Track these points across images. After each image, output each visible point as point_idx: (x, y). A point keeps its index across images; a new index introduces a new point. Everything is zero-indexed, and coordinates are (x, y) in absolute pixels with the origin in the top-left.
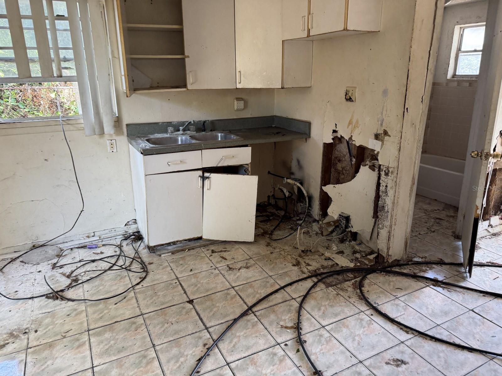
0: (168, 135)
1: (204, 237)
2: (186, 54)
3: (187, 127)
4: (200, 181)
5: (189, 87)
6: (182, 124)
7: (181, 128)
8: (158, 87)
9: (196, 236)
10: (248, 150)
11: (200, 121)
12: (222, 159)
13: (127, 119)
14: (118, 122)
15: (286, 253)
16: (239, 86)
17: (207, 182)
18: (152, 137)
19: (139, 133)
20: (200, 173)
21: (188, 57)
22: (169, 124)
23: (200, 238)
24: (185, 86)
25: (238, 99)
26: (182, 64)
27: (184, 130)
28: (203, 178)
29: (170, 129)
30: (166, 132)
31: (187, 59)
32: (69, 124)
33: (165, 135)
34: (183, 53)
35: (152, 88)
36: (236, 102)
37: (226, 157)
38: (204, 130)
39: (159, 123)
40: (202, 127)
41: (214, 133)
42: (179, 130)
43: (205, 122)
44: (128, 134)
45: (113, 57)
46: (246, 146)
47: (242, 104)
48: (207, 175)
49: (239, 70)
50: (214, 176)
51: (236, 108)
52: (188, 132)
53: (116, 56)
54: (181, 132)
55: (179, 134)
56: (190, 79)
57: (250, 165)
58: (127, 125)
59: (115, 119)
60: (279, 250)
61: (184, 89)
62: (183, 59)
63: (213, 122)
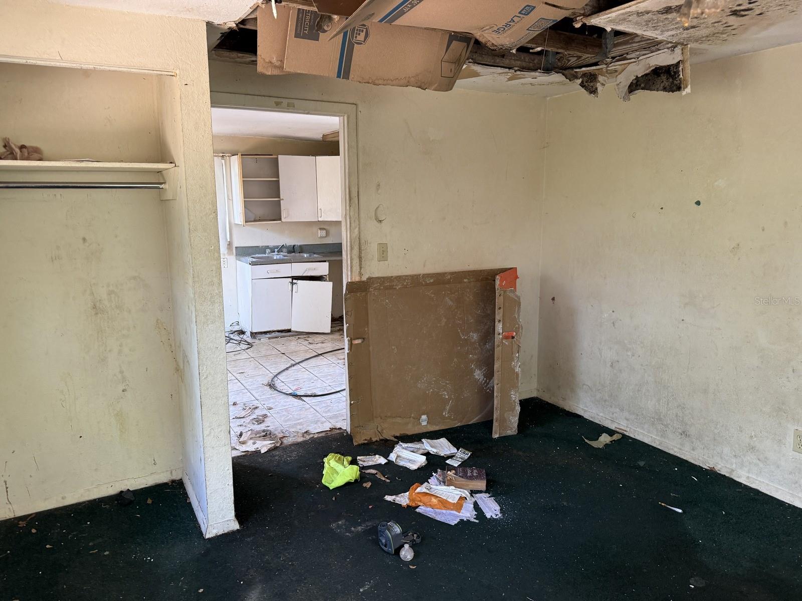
0: (267, 255)
1: (292, 329)
2: (281, 198)
3: (280, 249)
4: (290, 286)
5: (283, 220)
6: (277, 247)
7: (276, 250)
8: (260, 220)
9: (286, 328)
10: (327, 264)
11: (291, 246)
12: (306, 270)
13: (236, 244)
14: (230, 244)
16: (320, 219)
17: (294, 286)
18: (254, 256)
19: (244, 254)
20: (290, 280)
21: (283, 199)
22: (267, 247)
23: (289, 331)
24: (280, 219)
25: (321, 229)
26: (278, 204)
27: (278, 251)
28: (292, 283)
29: (268, 251)
30: (265, 253)
31: (281, 201)
33: (264, 255)
34: (279, 197)
35: (255, 221)
36: (319, 231)
37: (309, 269)
38: (294, 252)
39: (259, 246)
40: (292, 250)
41: (301, 254)
42: (275, 252)
43: (294, 246)
44: (236, 254)
45: (228, 199)
46: (325, 261)
47: (324, 233)
48: (295, 281)
49: (320, 208)
50: (300, 283)
51: (319, 236)
52: (282, 253)
53: (231, 198)
54: (276, 253)
55: (274, 255)
56: (283, 215)
57: (328, 276)
58: (236, 247)
59: (228, 243)
61: (280, 222)
62: (279, 201)
63: (301, 246)
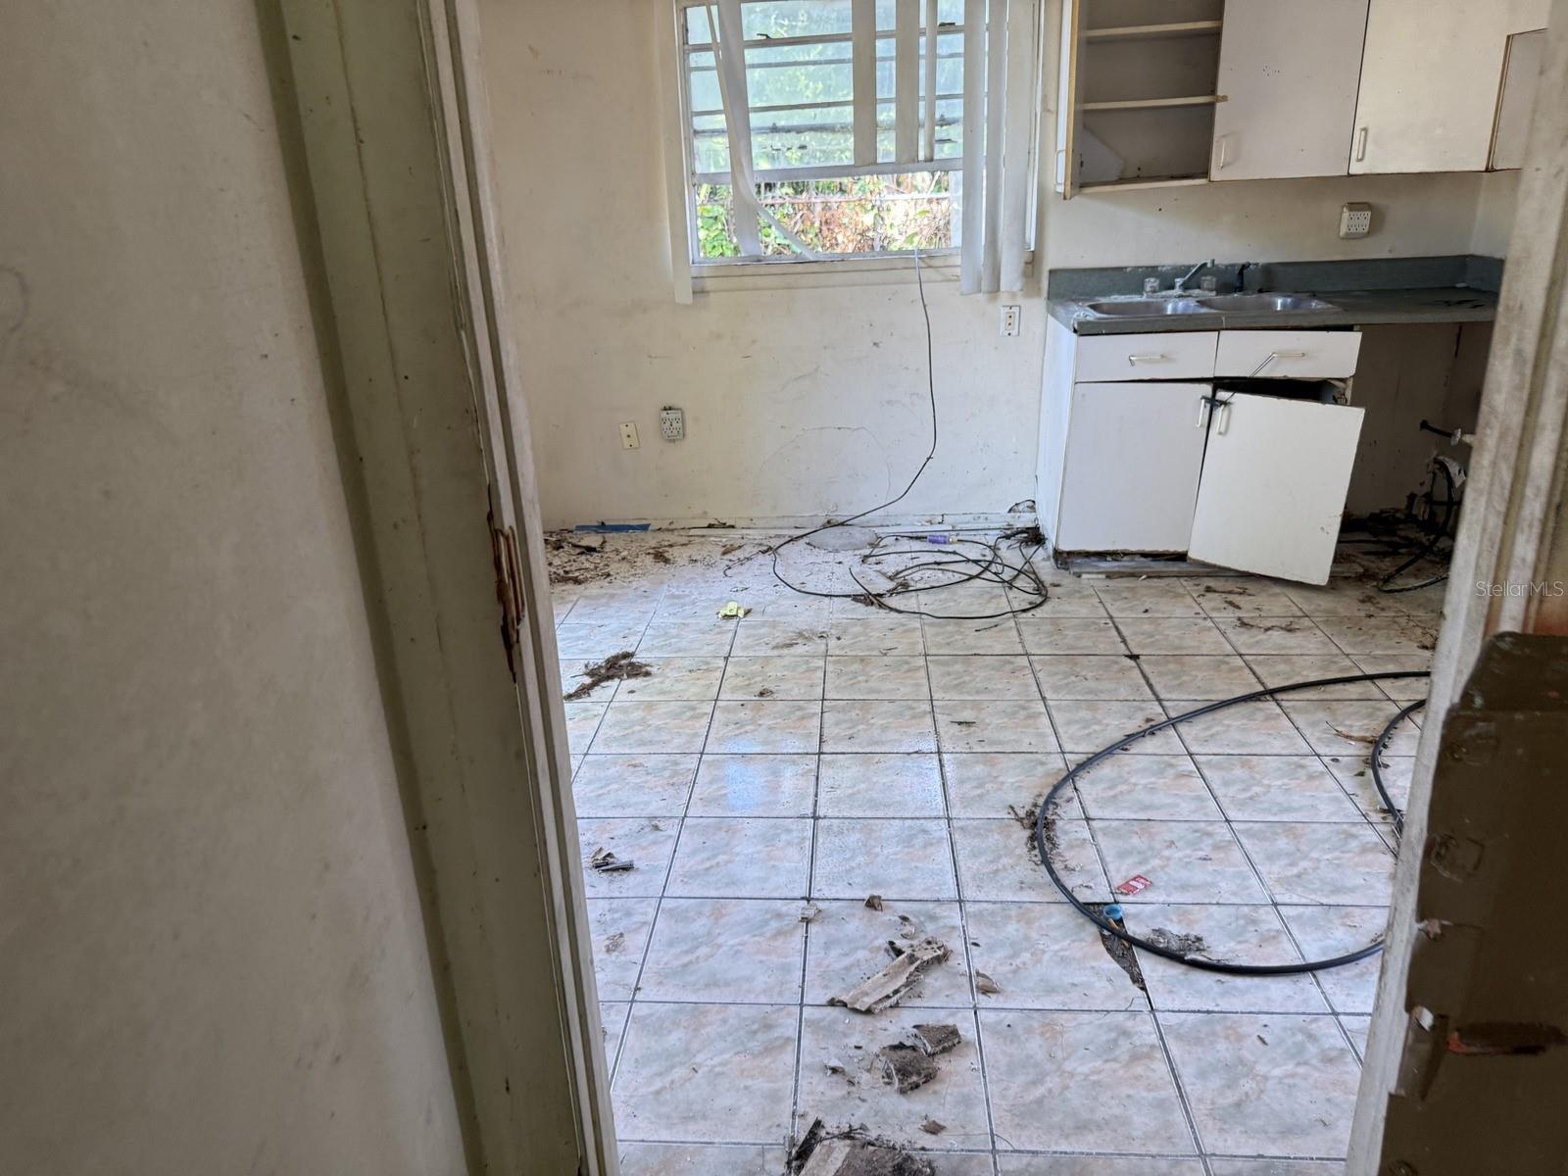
0: (1144, 298)
1: (1192, 555)
2: (1220, 92)
3: (1193, 277)
4: (1203, 410)
5: (1216, 174)
6: (1181, 271)
7: (1179, 281)
8: (1137, 179)
9: (1172, 549)
10: (1355, 338)
11: (1233, 266)
12: (1270, 359)
13: (1053, 259)
14: (1033, 261)
15: (1412, 624)
16: (1356, 169)
17: (1220, 412)
18: (1103, 300)
19: (1074, 293)
20: (1207, 389)
21: (1225, 98)
22: (1152, 271)
23: (1181, 557)
24: (1205, 173)
25: (1353, 206)
26: (1203, 121)
27: (1186, 287)
28: (1213, 403)
29: (1151, 283)
30: (1140, 290)
31: (1219, 106)
32: (930, 267)
33: (1136, 298)
34: (1212, 90)
35: (1121, 180)
36: (1346, 214)
37: (1285, 355)
38: (1240, 289)
39: (1126, 268)
40: (1237, 280)
41: (1266, 297)
42: (1172, 287)
43: (1244, 267)
44: (1049, 293)
45: (1045, 110)
46: (1349, 328)
47: (1363, 220)
48: (1222, 395)
49: (1363, 126)
50: (1241, 400)
51: (1343, 230)
52: (1197, 292)
53: (1052, 106)
54: (1177, 291)
55: (1170, 297)
56: (1220, 154)
57: (1350, 383)
58: (1051, 272)
59: (1027, 257)
60: (1393, 614)
61: (1203, 181)
62: (1211, 106)
63: (1268, 270)
